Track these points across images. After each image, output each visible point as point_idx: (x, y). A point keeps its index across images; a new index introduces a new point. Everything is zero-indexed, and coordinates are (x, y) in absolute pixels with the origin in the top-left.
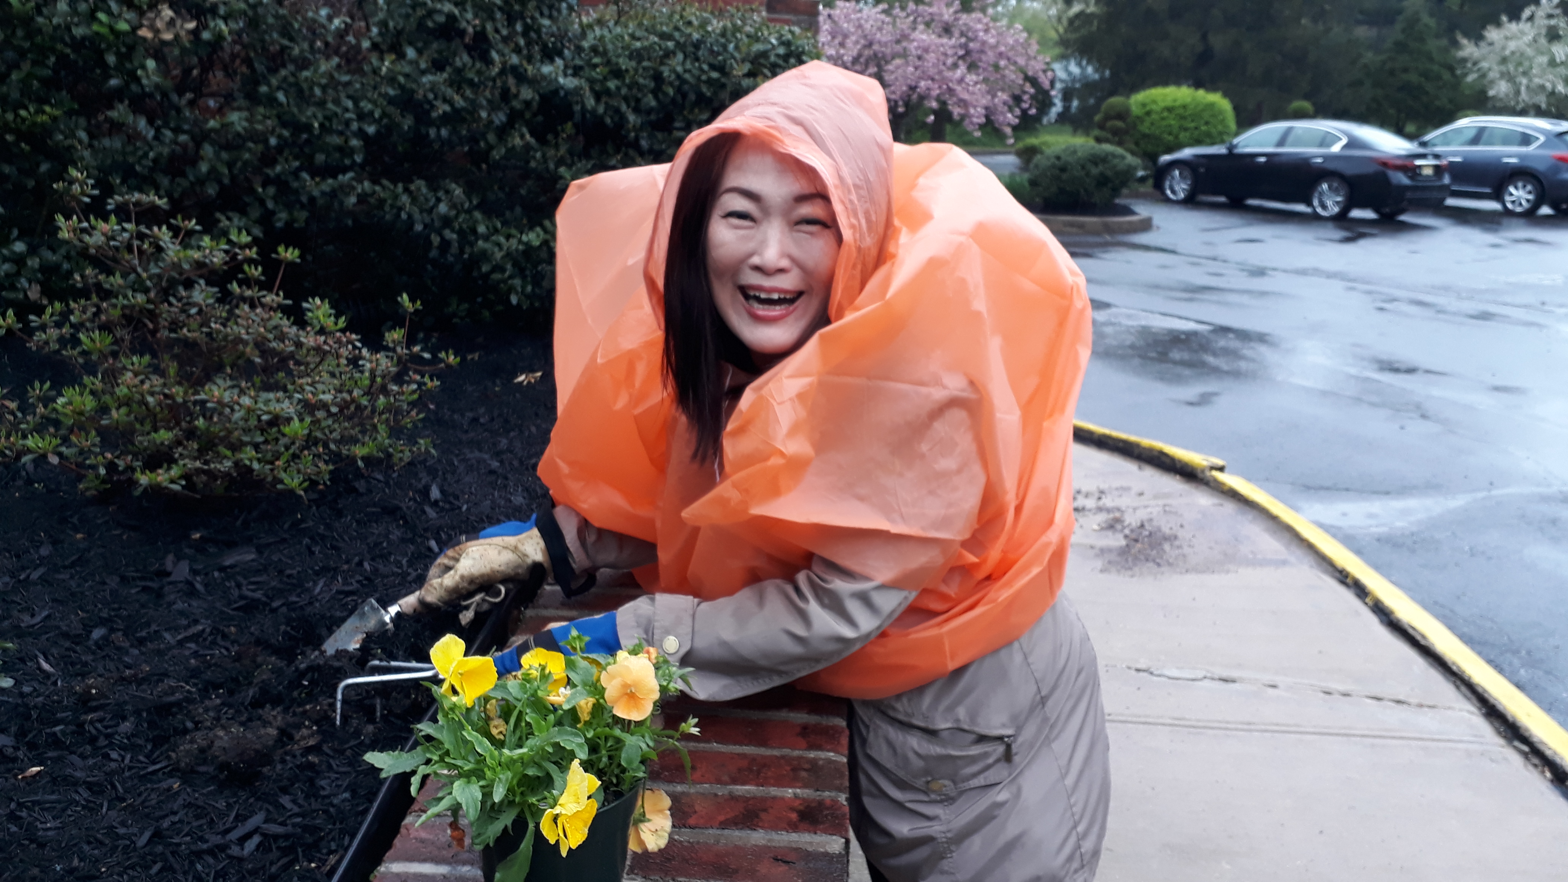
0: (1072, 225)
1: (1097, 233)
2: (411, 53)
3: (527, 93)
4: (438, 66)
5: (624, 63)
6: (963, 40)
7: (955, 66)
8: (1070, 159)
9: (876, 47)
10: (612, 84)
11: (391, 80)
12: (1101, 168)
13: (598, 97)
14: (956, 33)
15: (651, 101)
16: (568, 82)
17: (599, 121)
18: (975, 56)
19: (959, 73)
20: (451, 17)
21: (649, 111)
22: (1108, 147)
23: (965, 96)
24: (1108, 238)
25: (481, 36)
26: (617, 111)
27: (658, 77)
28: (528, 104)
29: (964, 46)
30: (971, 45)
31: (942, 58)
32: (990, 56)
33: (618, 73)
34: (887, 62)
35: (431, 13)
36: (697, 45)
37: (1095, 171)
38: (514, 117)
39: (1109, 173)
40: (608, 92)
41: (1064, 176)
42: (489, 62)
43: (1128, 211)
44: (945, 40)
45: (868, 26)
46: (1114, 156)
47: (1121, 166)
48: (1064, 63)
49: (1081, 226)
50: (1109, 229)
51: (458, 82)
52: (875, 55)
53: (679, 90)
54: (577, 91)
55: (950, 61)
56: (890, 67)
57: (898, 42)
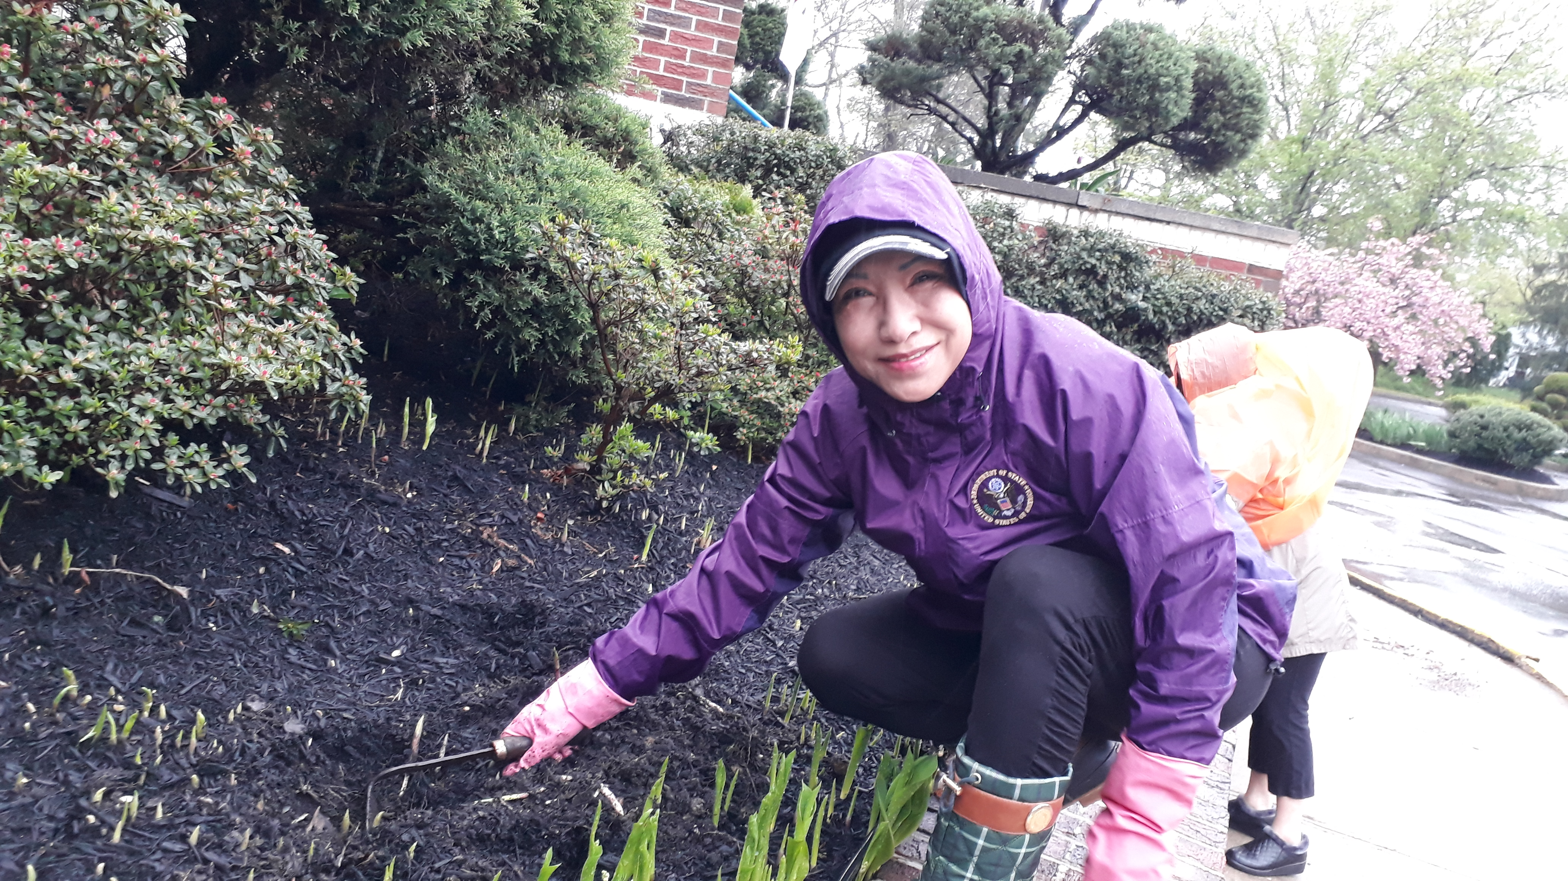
0: (1485, 480)
1: (1509, 493)
2: (1071, 280)
3: (1118, 306)
4: (1081, 287)
5: (1174, 300)
6: (1407, 293)
7: (1394, 314)
8: (1494, 420)
9: (1318, 285)
10: (1165, 309)
11: (1058, 291)
12: (1524, 433)
13: (1155, 313)
14: (1402, 286)
15: (1183, 320)
16: (1142, 304)
17: (1151, 326)
18: (1416, 309)
19: (1396, 322)
20: (1094, 266)
21: (1180, 325)
22: (1537, 417)
23: (1398, 342)
24: (1520, 500)
25: (1105, 276)
26: (1164, 322)
27: (1189, 309)
28: (1117, 311)
29: (1408, 298)
30: (1414, 299)
31: (1382, 305)
32: (1433, 312)
33: (1169, 304)
34: (1326, 299)
35: (1085, 263)
36: (1214, 296)
37: (1517, 435)
38: (1109, 316)
39: (1533, 441)
40: (1161, 312)
41: (1484, 434)
42: (1105, 289)
43: (1546, 479)
44: (1388, 289)
45: (1314, 265)
46: (1540, 425)
47: (1546, 436)
48: (1522, 329)
49: (1494, 483)
50: (1522, 492)
51: (1089, 296)
52: (1317, 291)
53: (1199, 318)
54: (1145, 310)
55: (1388, 310)
56: (1329, 305)
57: (1342, 283)
